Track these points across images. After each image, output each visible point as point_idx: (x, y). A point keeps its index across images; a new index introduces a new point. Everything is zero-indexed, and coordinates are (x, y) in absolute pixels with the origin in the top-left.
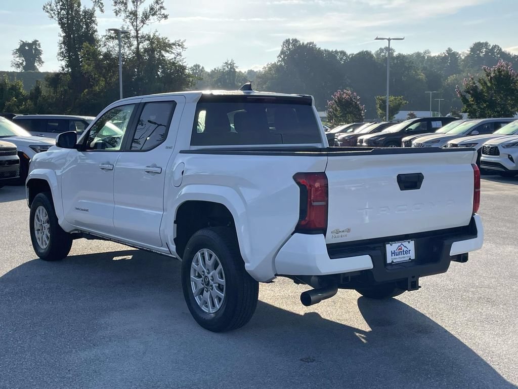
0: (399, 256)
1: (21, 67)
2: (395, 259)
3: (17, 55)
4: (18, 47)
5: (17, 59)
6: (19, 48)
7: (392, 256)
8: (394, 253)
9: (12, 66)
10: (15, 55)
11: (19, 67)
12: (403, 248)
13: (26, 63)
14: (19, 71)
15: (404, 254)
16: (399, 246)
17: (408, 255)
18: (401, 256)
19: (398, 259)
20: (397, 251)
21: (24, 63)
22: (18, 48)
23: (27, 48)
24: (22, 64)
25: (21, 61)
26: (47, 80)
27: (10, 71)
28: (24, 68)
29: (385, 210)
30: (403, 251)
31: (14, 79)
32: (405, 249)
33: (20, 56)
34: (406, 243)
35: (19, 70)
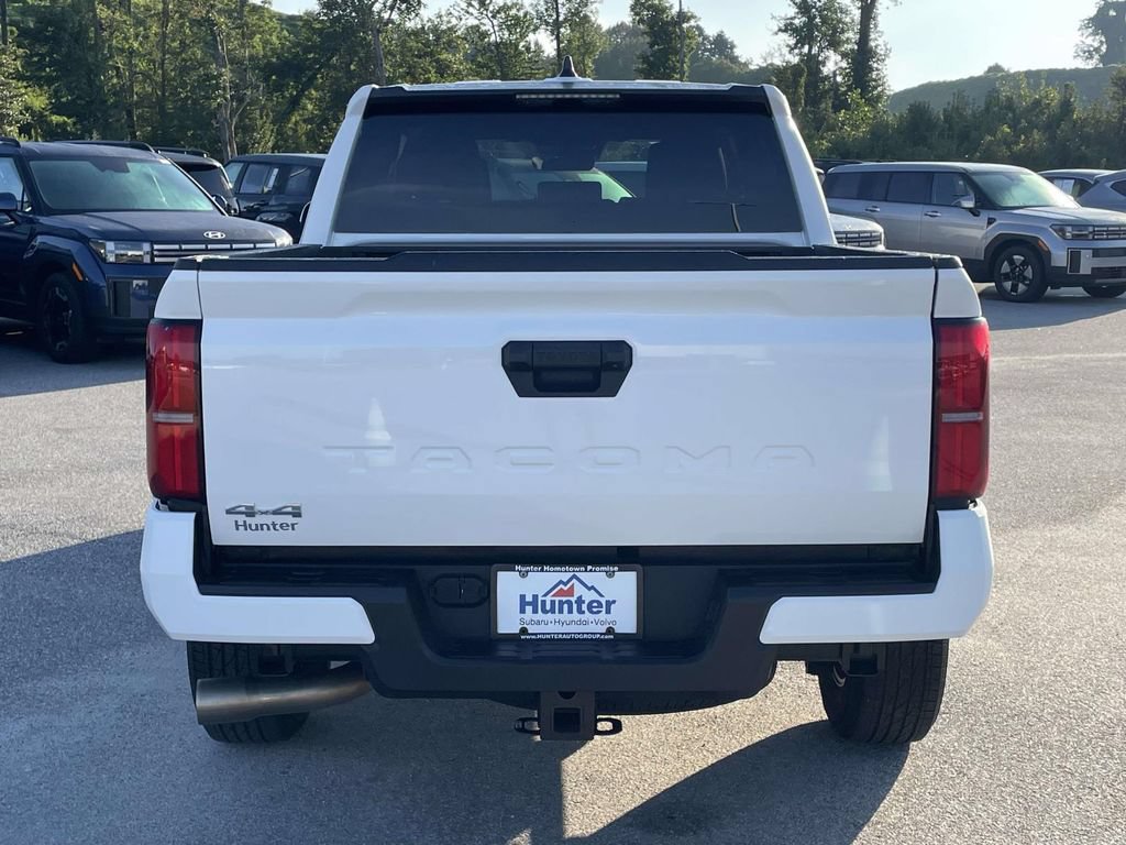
0: (557, 616)
1: (1097, 56)
2: (538, 623)
3: (1090, 30)
4: (1093, 12)
5: (1089, 41)
6: (1096, 16)
7: (523, 611)
8: (534, 603)
9: (1075, 57)
10: (1084, 31)
11: (1091, 57)
12: (579, 590)
13: (1107, 49)
14: (1090, 67)
15: (580, 611)
16: (561, 582)
17: (603, 616)
18: (565, 616)
19: (548, 625)
20: (548, 599)
21: (1104, 48)
22: (1092, 16)
23: (1112, 13)
24: (1097, 50)
25: (1096, 44)
26: (1116, 84)
27: (1068, 68)
28: (1103, 59)
29: (449, 459)
30: (580, 601)
31: (1040, 84)
32: (589, 596)
33: (1095, 33)
34: (595, 577)
35: (1090, 65)
